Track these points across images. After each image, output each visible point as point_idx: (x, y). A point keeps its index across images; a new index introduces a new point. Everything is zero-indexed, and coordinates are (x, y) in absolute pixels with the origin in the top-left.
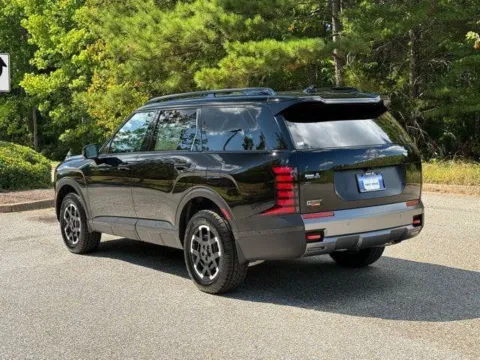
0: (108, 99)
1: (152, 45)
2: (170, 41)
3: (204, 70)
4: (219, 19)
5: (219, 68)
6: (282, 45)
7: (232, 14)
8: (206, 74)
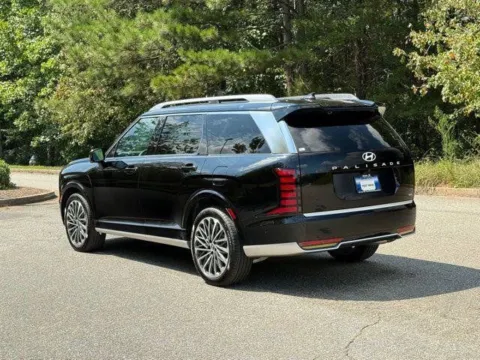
0: (70, 104)
1: (111, 53)
2: (129, 49)
3: (160, 77)
4: (175, 29)
5: (173, 75)
6: (234, 55)
7: (188, 26)
8: (162, 81)
